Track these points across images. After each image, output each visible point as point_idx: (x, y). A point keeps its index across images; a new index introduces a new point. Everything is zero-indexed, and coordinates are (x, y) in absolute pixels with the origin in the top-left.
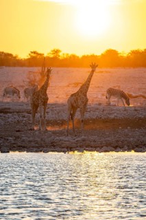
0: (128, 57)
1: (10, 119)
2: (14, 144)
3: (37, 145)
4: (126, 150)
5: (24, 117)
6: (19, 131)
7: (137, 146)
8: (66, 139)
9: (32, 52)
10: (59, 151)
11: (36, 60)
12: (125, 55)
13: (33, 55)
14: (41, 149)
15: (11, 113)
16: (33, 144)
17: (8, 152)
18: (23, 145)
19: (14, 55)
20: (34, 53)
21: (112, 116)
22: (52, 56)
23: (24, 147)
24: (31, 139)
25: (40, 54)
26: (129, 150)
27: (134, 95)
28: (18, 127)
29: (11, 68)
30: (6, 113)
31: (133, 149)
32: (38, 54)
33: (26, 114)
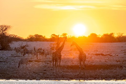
0: (102, 37)
1: (41, 65)
2: (43, 76)
3: (54, 77)
4: (100, 79)
5: (48, 64)
6: (45, 70)
7: (106, 78)
8: (70, 74)
9: (52, 35)
10: (66, 80)
11: (54, 39)
12: (100, 37)
13: (53, 36)
14: (56, 79)
15: (41, 62)
16: (52, 76)
17: (40, 80)
18: (47, 77)
19: (43, 36)
20: (54, 35)
21: (93, 64)
22: (63, 37)
23: (48, 78)
24: (52, 74)
25: (57, 36)
26: (102, 79)
27: (105, 54)
28: (45, 69)
29: (42, 42)
30: (39, 62)
31: (104, 79)
32: (56, 36)
33: (49, 63)
